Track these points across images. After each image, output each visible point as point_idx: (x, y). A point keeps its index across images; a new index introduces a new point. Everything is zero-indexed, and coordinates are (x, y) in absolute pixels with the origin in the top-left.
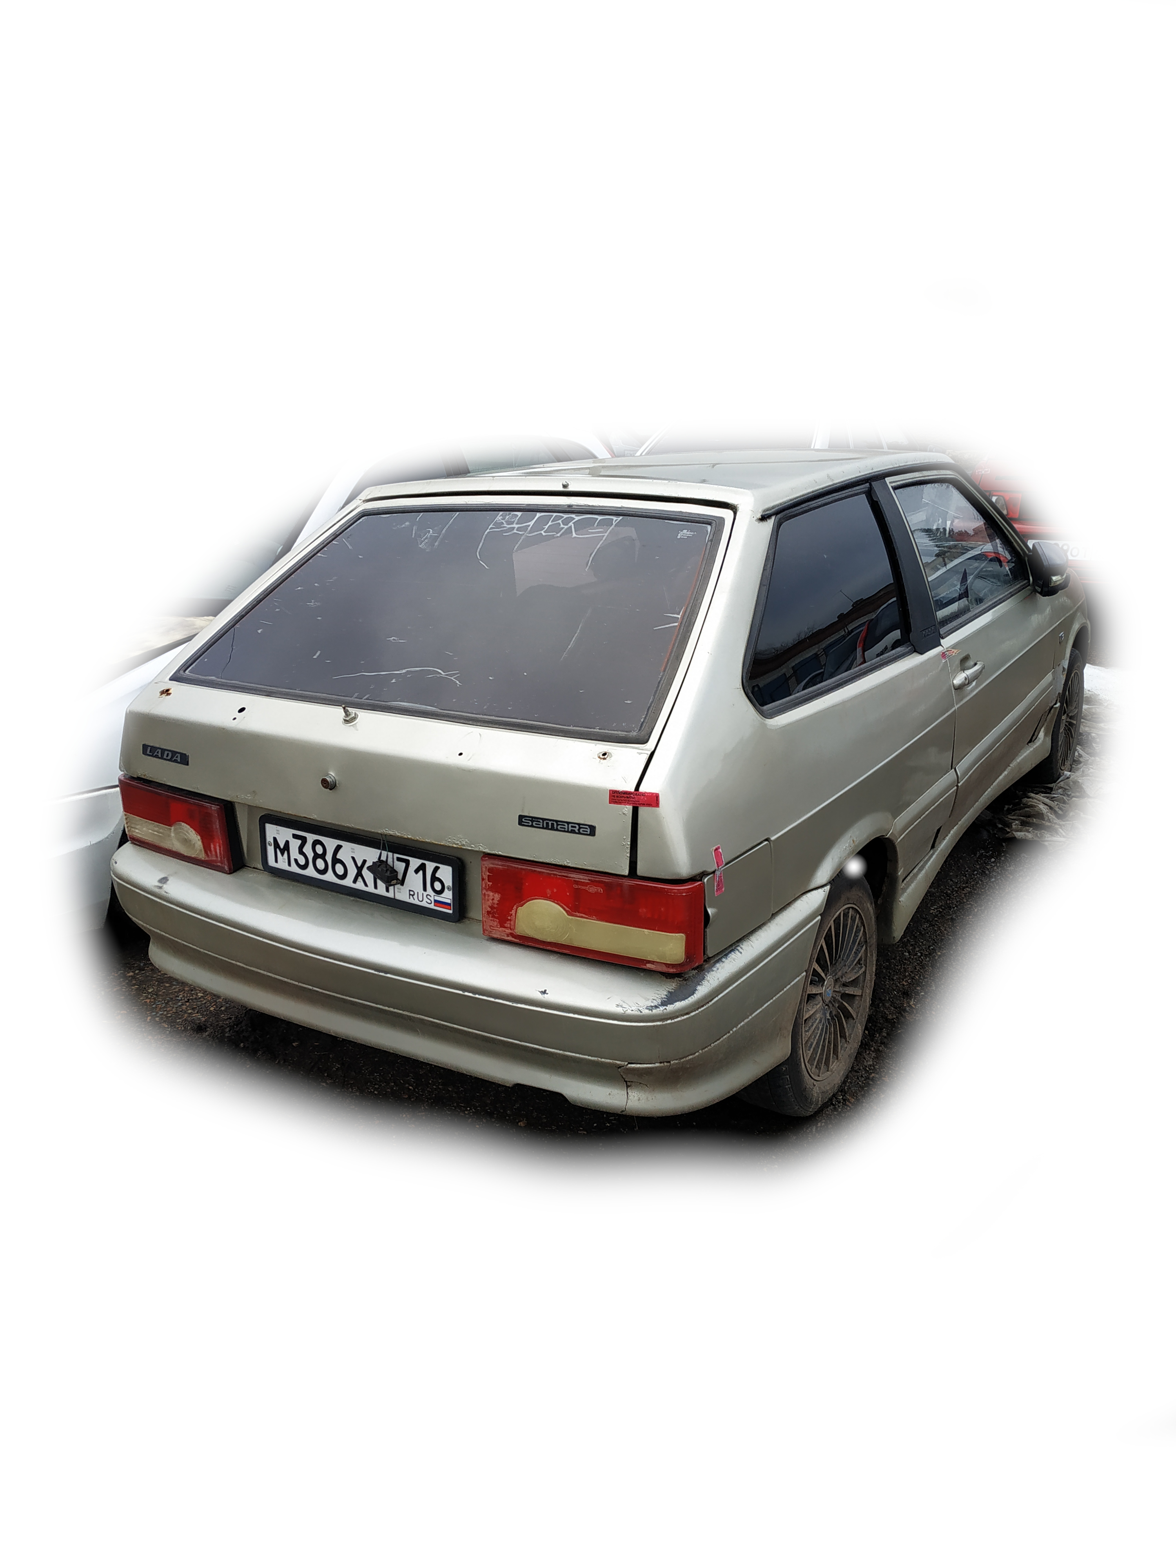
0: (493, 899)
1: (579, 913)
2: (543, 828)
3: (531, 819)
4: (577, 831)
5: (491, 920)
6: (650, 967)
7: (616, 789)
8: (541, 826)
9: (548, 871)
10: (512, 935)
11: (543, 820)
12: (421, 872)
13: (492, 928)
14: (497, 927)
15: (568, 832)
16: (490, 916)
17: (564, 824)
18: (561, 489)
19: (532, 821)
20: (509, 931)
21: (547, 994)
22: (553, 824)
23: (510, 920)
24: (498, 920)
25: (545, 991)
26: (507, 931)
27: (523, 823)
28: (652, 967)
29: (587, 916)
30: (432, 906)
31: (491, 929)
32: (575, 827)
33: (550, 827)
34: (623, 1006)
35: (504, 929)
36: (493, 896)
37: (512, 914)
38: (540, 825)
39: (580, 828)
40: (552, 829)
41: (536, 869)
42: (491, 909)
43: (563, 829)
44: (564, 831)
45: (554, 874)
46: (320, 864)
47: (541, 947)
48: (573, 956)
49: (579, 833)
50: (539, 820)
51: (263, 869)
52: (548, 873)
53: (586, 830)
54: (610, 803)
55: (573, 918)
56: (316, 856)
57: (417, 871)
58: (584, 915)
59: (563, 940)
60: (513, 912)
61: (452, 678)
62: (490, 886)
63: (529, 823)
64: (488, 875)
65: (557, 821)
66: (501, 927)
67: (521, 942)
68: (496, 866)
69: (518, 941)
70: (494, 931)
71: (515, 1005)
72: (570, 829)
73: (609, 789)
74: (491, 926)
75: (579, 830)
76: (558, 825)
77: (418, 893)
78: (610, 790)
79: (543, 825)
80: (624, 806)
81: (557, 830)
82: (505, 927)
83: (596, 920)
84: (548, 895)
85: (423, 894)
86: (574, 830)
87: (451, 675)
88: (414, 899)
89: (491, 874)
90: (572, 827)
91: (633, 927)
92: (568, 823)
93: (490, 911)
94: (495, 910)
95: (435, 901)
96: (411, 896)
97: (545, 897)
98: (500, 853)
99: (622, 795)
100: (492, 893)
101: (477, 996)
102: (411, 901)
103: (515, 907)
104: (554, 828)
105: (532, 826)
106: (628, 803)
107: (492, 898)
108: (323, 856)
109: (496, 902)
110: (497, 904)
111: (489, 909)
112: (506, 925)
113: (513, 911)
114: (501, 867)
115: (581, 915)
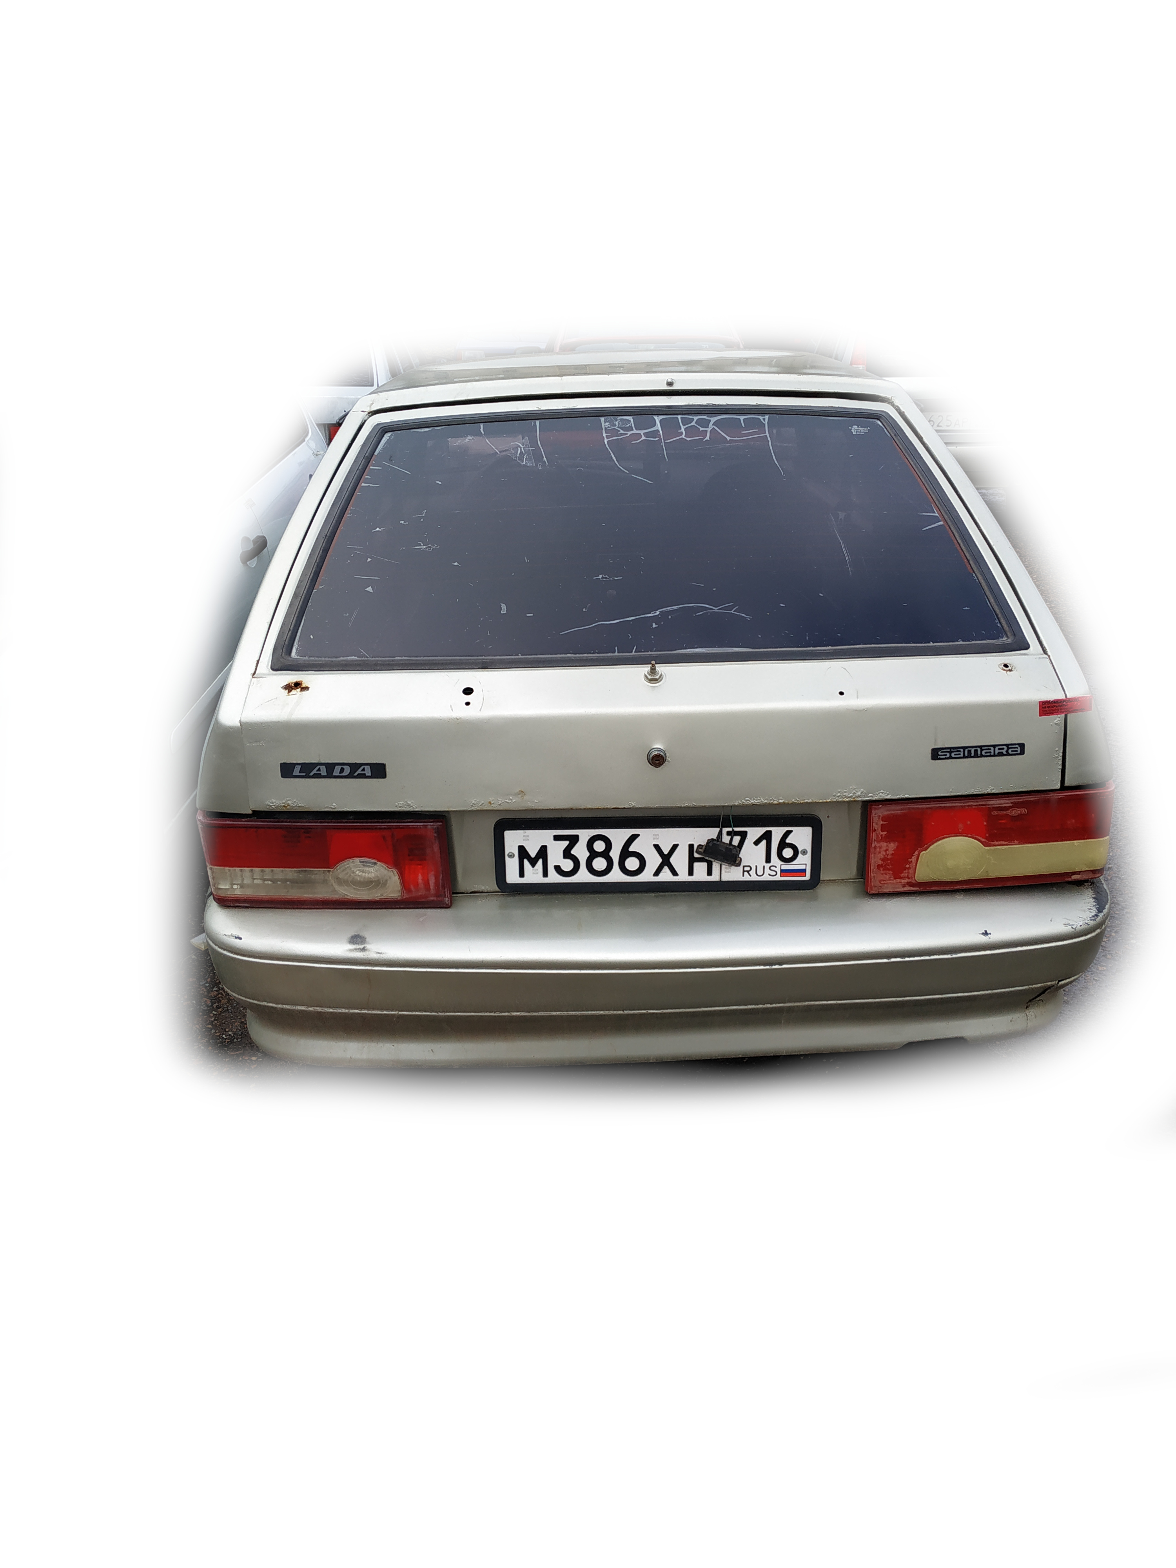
0: (887, 850)
1: (997, 841)
2: (964, 757)
3: (949, 750)
4: (1005, 753)
5: (882, 874)
6: (1075, 878)
7: (1045, 699)
8: (962, 755)
9: (960, 804)
10: (910, 884)
11: (964, 748)
12: (764, 843)
13: (883, 882)
14: (891, 880)
15: (994, 755)
16: (882, 869)
17: (989, 748)
18: (665, 387)
19: (950, 752)
20: (907, 880)
21: (990, 934)
22: (976, 751)
23: (909, 868)
24: (891, 872)
25: (986, 931)
26: (903, 881)
27: (939, 757)
28: (1078, 877)
29: (1006, 843)
30: (778, 878)
31: (882, 884)
32: (1003, 749)
33: (973, 755)
34: (1071, 924)
35: (898, 880)
36: (887, 846)
37: (912, 861)
38: (960, 754)
39: (1008, 748)
40: (976, 756)
41: (945, 805)
42: (883, 861)
43: (988, 754)
44: (990, 756)
45: (968, 806)
46: (600, 864)
47: (947, 888)
48: (987, 889)
49: (1008, 754)
50: (959, 750)
51: (499, 890)
52: (962, 806)
53: (1016, 749)
54: (1040, 715)
55: (992, 848)
56: (593, 854)
57: (757, 843)
58: (1003, 843)
59: (978, 874)
60: (914, 859)
61: (732, 612)
62: (883, 836)
63: (946, 755)
64: (882, 825)
65: (981, 747)
66: (895, 879)
67: (921, 889)
68: (893, 812)
69: (918, 889)
70: (886, 885)
71: (954, 956)
72: (997, 751)
73: (1038, 701)
74: (881, 880)
75: (1007, 751)
76: (982, 750)
77: (756, 867)
78: (1040, 702)
79: (964, 754)
80: (1056, 716)
81: (982, 756)
82: (901, 878)
83: (1019, 844)
84: (960, 830)
85: (764, 867)
86: (1002, 752)
87: (730, 608)
88: (750, 876)
89: (885, 823)
90: (999, 749)
91: (1060, 841)
92: (994, 746)
93: (882, 864)
94: (889, 862)
95: (782, 871)
96: (746, 873)
97: (957, 833)
98: (907, 796)
99: (1054, 704)
100: (885, 844)
101: (907, 959)
102: (747, 878)
103: (916, 853)
104: (977, 754)
105: (950, 758)
106: (1060, 712)
107: (885, 849)
108: (605, 854)
109: (890, 852)
110: (892, 854)
111: (880, 862)
112: (902, 875)
113: (913, 857)
114: (900, 812)
115: (1000, 843)
